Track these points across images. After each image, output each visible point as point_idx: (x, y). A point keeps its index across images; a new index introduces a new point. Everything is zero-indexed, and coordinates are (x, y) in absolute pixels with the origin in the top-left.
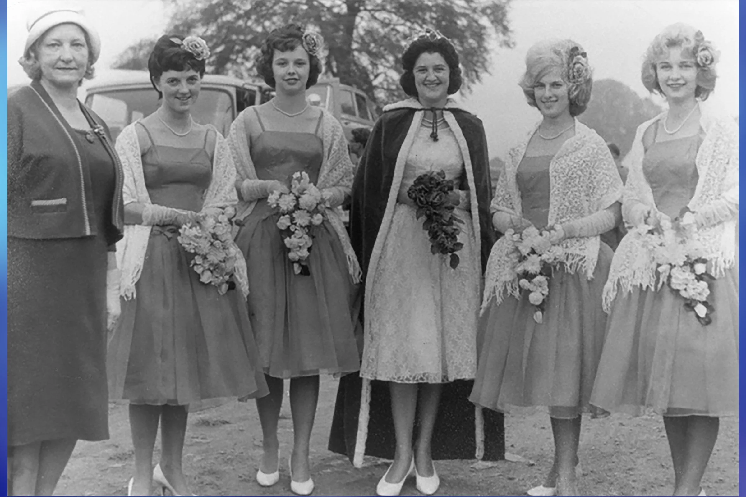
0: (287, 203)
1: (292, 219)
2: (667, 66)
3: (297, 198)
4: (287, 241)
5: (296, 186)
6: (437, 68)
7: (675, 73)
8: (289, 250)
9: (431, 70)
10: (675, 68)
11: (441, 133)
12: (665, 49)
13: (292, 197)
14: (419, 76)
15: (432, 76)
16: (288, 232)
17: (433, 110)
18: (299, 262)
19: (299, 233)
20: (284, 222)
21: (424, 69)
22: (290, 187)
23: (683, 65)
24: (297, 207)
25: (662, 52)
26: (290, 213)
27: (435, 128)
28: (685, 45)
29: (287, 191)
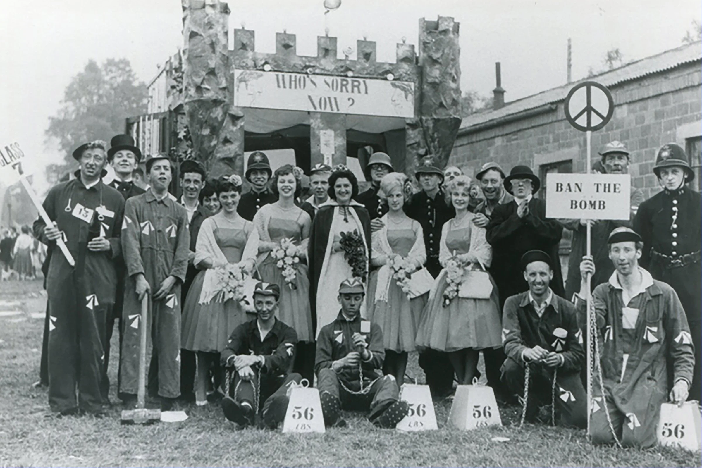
0: (281, 255)
1: (284, 262)
2: (457, 194)
3: (285, 251)
4: (283, 273)
5: (284, 246)
6: (346, 186)
7: (460, 198)
8: (285, 277)
9: (343, 186)
10: (460, 195)
11: (349, 218)
12: (457, 186)
13: (282, 251)
14: (337, 190)
15: (343, 189)
16: (283, 269)
17: (344, 206)
18: (291, 282)
19: (288, 268)
20: (280, 264)
21: (339, 186)
22: (281, 246)
23: (463, 195)
24: (286, 255)
25: (455, 187)
26: (283, 259)
27: (345, 215)
28: (465, 186)
29: (279, 248)
